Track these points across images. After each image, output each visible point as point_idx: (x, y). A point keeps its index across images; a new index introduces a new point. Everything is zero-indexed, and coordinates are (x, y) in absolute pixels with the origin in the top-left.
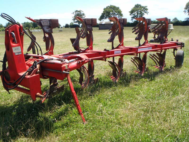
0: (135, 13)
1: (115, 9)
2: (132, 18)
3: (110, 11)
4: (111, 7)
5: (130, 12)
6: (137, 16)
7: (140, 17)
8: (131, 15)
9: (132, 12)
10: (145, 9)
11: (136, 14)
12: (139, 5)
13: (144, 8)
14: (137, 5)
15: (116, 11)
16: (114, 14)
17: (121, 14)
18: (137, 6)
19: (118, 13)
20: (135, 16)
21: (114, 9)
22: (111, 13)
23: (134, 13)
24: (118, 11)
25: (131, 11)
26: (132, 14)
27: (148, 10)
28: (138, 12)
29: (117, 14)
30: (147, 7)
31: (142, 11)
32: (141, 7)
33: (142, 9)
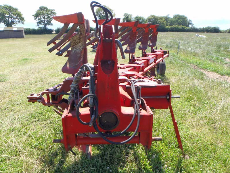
0: (41, 17)
1: (12, 10)
2: (38, 23)
3: (5, 12)
4: (6, 8)
5: (33, 15)
6: (44, 21)
7: (47, 22)
8: (36, 20)
9: (37, 16)
10: (53, 13)
11: (42, 19)
12: (45, 7)
13: (51, 12)
14: (43, 7)
15: (13, 14)
16: (12, 17)
17: (22, 17)
18: (42, 9)
19: (17, 17)
20: (42, 21)
21: (10, 10)
22: (6, 15)
23: (39, 17)
24: (17, 13)
25: (36, 14)
26: (38, 18)
27: (56, 14)
28: (45, 16)
29: (15, 17)
30: (54, 10)
31: (49, 15)
32: (47, 9)
33: (49, 12)
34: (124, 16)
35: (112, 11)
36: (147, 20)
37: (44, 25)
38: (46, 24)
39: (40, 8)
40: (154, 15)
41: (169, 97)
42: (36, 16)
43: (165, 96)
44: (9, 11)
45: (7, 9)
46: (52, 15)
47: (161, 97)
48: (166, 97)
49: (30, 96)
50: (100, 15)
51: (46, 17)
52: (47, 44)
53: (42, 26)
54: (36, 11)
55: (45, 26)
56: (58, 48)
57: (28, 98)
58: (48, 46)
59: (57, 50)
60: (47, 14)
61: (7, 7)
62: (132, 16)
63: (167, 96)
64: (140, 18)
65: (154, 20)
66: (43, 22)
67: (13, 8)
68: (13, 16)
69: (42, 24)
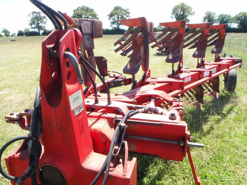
0: (115, 17)
2: (112, 23)
3: (82, 14)
5: (108, 15)
6: (118, 21)
8: (110, 20)
10: (127, 12)
11: (116, 19)
12: (119, 7)
13: (125, 12)
15: (89, 14)
18: (117, 8)
19: (93, 17)
22: (84, 16)
23: (113, 17)
24: (93, 14)
25: (110, 14)
26: (111, 18)
28: (118, 16)
30: (128, 10)
31: (123, 14)
32: (121, 9)
33: (123, 12)
34: (205, 14)
35: (191, 8)
36: (234, 18)
37: (117, 25)
38: (119, 24)
39: (115, 8)
40: (245, 12)
41: (184, 145)
42: (110, 16)
43: (177, 141)
44: (86, 12)
45: (85, 10)
46: (126, 15)
47: (171, 142)
48: (180, 143)
49: (9, 116)
50: (176, 14)
51: (120, 17)
52: (114, 44)
53: (115, 26)
54: (111, 11)
55: (118, 27)
56: (123, 49)
57: (6, 118)
58: (114, 46)
59: (122, 51)
60: (121, 14)
61: (84, 8)
62: (215, 14)
63: (181, 141)
64: (226, 16)
65: (244, 18)
66: (116, 22)
67: (90, 9)
68: (89, 17)
69: (115, 24)
